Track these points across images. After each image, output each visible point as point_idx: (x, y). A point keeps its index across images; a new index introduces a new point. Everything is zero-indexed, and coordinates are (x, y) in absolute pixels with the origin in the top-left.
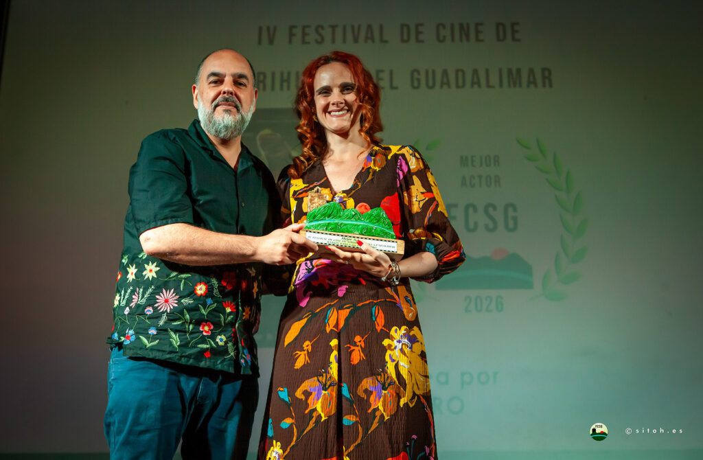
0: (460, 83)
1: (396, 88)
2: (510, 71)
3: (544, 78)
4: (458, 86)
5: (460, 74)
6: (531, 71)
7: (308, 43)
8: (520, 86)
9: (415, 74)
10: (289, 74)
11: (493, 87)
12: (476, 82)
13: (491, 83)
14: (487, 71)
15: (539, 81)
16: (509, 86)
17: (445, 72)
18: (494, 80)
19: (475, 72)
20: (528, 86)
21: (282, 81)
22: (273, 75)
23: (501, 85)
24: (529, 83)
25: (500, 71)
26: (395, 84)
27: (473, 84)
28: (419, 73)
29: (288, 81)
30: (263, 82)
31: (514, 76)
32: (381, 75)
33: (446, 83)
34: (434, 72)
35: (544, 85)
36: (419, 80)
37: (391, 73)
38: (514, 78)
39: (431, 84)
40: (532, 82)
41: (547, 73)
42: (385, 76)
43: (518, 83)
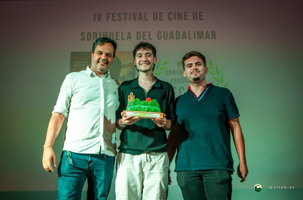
0: (178, 37)
1: (151, 39)
2: (198, 32)
3: (212, 35)
4: (177, 39)
5: (178, 33)
6: (207, 32)
7: (115, 20)
8: (203, 38)
9: (159, 33)
10: (107, 33)
11: (191, 39)
12: (184, 37)
13: (191, 37)
14: (189, 32)
15: (210, 36)
16: (198, 38)
17: (172, 33)
18: (192, 36)
19: (184, 32)
22: (100, 33)
23: (195, 38)
24: (206, 37)
25: (194, 32)
27: (183, 38)
28: (161, 33)
30: (96, 36)
31: (200, 34)
32: (145, 34)
33: (172, 37)
34: (167, 32)
35: (212, 38)
36: (161, 36)
37: (149, 33)
39: (166, 38)
40: (207, 37)
41: (214, 33)
42: (147, 34)
43: (202, 37)
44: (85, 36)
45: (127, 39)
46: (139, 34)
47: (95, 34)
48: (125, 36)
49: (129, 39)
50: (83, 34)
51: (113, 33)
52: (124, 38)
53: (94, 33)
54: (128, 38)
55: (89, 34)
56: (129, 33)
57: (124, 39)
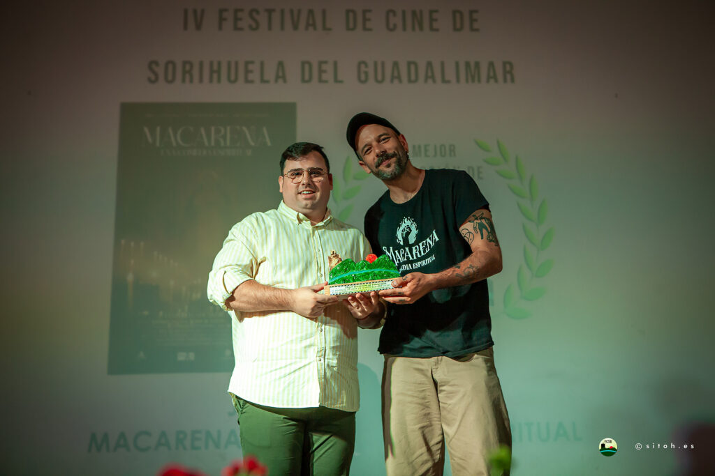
0: (413, 77)
1: (341, 82)
2: (467, 64)
3: (505, 72)
4: (410, 81)
5: (413, 67)
6: (491, 65)
7: (241, 29)
8: (479, 81)
9: (363, 66)
10: (219, 63)
11: (449, 82)
12: (430, 77)
13: (447, 78)
14: (442, 64)
15: (500, 76)
16: (467, 81)
17: (396, 64)
18: (450, 73)
19: (429, 64)
20: (488, 81)
21: (212, 72)
22: (201, 64)
23: (458, 80)
24: (489, 78)
25: (457, 64)
26: (340, 78)
27: (426, 78)
28: (366, 66)
29: (219, 72)
30: (190, 72)
31: (473, 69)
32: (324, 67)
33: (396, 77)
34: (383, 64)
35: (505, 80)
36: (366, 73)
37: (335, 64)
38: (472, 72)
39: (380, 78)
40: (492, 77)
41: (508, 68)
42: (329, 68)
43: (476, 79)
44: (160, 70)
45: (276, 81)
46: (307, 67)
47: (188, 67)
48: (270, 73)
49: (280, 81)
50: (154, 66)
51: (237, 63)
52: (266, 78)
53: (185, 63)
54: (277, 77)
55: (170, 67)
56: (281, 64)
57: (267, 82)
